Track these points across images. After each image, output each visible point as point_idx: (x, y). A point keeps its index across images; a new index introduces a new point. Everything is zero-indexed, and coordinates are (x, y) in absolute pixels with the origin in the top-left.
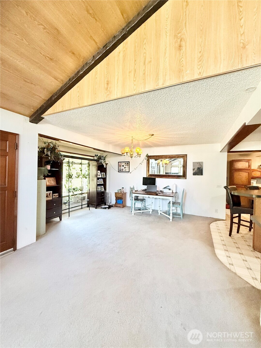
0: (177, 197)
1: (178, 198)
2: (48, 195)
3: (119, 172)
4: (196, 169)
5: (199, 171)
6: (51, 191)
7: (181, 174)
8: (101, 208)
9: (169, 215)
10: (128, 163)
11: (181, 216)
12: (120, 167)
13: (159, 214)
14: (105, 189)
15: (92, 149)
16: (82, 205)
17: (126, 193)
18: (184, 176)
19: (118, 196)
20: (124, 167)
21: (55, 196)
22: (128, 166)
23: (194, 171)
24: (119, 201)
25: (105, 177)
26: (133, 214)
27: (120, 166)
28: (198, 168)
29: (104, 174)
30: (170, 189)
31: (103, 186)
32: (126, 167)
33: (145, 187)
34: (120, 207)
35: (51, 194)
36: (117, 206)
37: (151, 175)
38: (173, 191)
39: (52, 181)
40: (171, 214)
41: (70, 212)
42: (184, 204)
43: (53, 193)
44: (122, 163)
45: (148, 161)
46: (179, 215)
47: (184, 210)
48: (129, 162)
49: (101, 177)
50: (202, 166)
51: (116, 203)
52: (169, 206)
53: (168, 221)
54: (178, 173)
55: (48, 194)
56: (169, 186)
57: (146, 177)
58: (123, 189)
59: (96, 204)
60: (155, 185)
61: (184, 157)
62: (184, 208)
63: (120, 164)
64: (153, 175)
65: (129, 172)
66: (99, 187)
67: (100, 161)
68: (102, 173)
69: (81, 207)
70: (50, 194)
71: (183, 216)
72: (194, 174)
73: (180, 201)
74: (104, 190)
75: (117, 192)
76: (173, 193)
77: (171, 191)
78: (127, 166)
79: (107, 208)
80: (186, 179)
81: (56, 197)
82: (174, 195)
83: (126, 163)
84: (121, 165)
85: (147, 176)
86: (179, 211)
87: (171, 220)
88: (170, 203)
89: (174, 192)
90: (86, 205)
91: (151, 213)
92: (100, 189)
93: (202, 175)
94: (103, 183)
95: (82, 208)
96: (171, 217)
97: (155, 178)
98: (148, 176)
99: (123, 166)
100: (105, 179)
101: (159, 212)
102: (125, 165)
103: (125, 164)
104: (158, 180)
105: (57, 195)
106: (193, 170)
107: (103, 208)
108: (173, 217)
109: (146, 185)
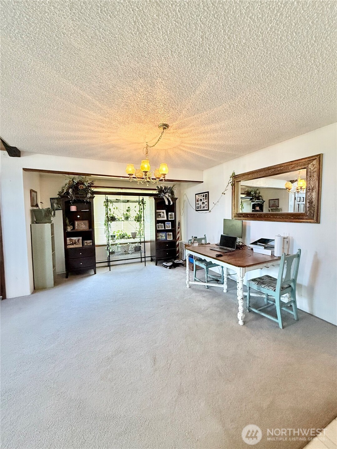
2: (77, 242)
3: (196, 211)
6: (80, 237)
10: (207, 195)
12: (198, 202)
14: (175, 237)
16: (141, 258)
20: (202, 202)
21: (86, 243)
25: (174, 219)
27: (198, 200)
29: (172, 215)
31: (170, 233)
35: (80, 240)
39: (84, 225)
43: (83, 240)
44: (200, 195)
48: (208, 192)
49: (167, 219)
55: (77, 240)
63: (198, 197)
65: (208, 210)
66: (162, 234)
68: (169, 213)
70: (78, 240)
74: (172, 239)
79: (168, 268)
81: (89, 244)
90: (150, 259)
92: (164, 238)
95: (141, 262)
99: (201, 200)
100: (173, 223)
102: (204, 199)
103: (204, 196)
105: (90, 242)
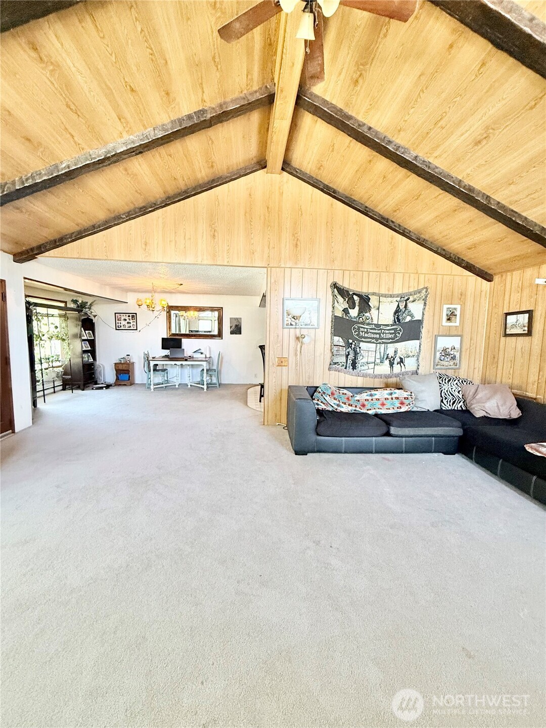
0: (211, 363)
1: (213, 364)
3: (116, 329)
4: (233, 327)
5: (237, 330)
7: (216, 333)
8: (93, 389)
9: (203, 385)
10: (134, 316)
11: (218, 385)
12: (119, 322)
13: (189, 386)
14: (94, 358)
15: (63, 289)
16: (54, 387)
17: (133, 363)
18: (220, 335)
19: (121, 367)
20: (127, 322)
22: (135, 321)
23: (232, 329)
24: (122, 376)
25: (93, 338)
26: (152, 390)
27: (118, 320)
28: (236, 326)
29: (90, 334)
30: (202, 353)
31: (89, 354)
32: (131, 321)
33: (167, 352)
34: (125, 385)
36: (120, 385)
37: (174, 335)
38: (206, 355)
40: (205, 383)
41: (46, 397)
42: (220, 371)
44: (122, 314)
45: (169, 313)
46: (215, 384)
47: (220, 378)
48: (136, 314)
49: (85, 338)
50: (240, 323)
51: (117, 379)
52: (202, 375)
53: (202, 391)
54: (210, 332)
56: (200, 349)
57: (166, 337)
58: (128, 357)
59: (82, 383)
60: (181, 348)
61: (220, 310)
62: (220, 376)
63: (119, 317)
64: (177, 334)
65: (137, 330)
66: (85, 356)
67: (84, 311)
68: (87, 332)
69: (52, 390)
71: (219, 385)
72: (232, 333)
73: (215, 367)
74: (92, 360)
75: (118, 362)
76: (206, 357)
77: (203, 356)
78: (132, 319)
79: (104, 388)
80: (222, 339)
82: (208, 360)
83: (131, 315)
84: (121, 318)
85: (168, 336)
86: (215, 380)
87: (205, 390)
88: (203, 370)
89: (208, 356)
91: (177, 386)
92: (87, 359)
93: (241, 334)
94: (90, 349)
95: (54, 392)
96: (205, 387)
97: (181, 339)
98: (170, 336)
99: (125, 320)
100: (92, 343)
101: (189, 385)
102: (129, 319)
103: (129, 316)
104: (185, 341)
106: (231, 327)
107: (96, 389)
108: (208, 387)
109: (169, 349)
